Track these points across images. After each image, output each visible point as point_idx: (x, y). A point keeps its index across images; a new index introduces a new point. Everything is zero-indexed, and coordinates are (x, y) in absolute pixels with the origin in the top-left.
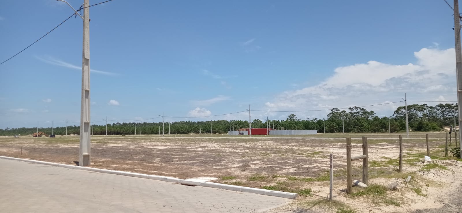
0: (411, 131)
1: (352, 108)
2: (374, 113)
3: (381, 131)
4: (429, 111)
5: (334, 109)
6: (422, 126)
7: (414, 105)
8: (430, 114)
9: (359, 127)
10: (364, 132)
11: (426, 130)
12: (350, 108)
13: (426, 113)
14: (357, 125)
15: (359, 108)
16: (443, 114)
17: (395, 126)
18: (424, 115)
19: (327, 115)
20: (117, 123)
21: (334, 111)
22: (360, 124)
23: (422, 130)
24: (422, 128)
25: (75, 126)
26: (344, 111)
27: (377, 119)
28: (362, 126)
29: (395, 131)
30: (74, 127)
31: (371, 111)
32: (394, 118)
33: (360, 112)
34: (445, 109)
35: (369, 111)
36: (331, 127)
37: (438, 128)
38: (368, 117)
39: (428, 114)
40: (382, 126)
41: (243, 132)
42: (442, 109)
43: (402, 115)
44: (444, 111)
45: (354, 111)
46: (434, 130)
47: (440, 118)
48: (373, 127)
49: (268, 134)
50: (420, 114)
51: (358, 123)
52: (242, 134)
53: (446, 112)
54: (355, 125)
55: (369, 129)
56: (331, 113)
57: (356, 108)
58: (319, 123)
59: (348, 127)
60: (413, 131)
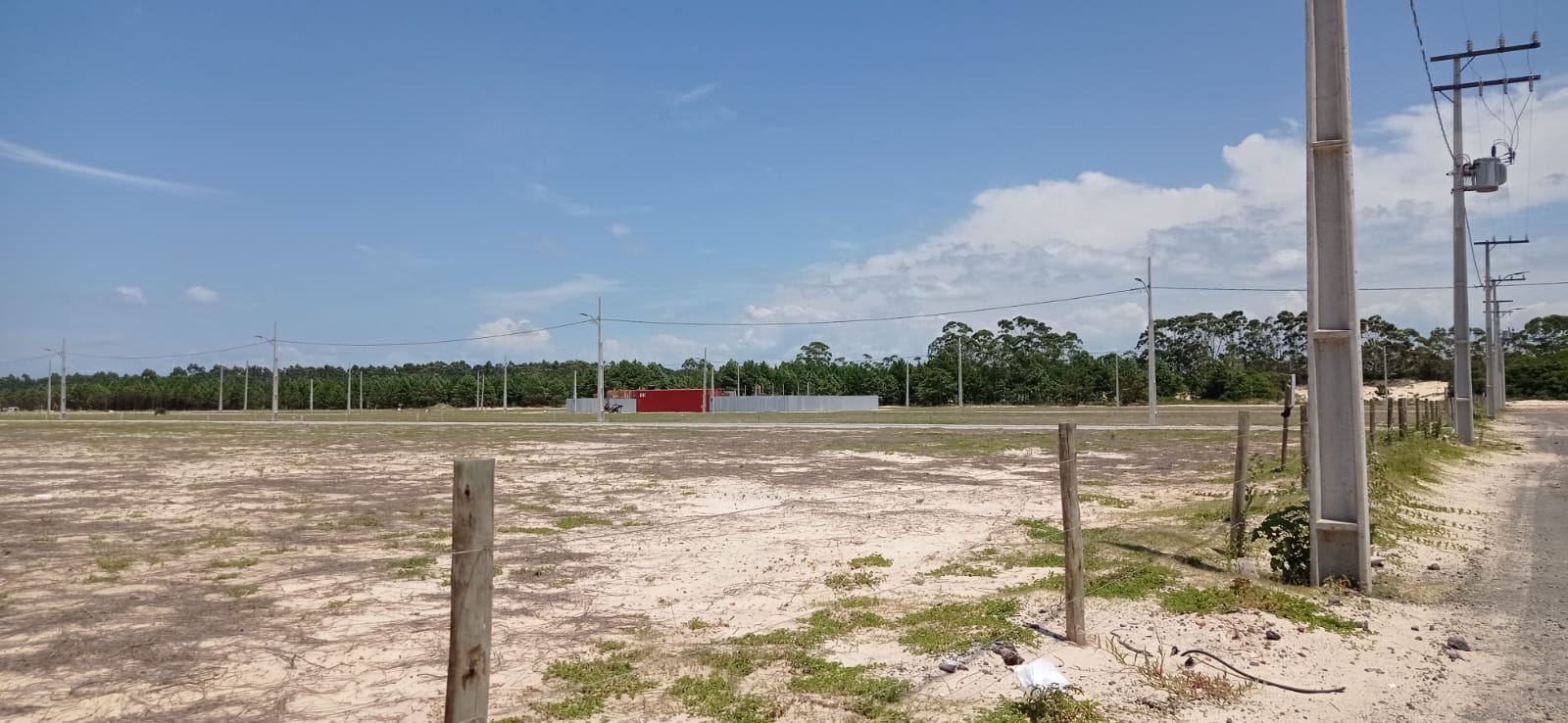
0: (1188, 398)
1: (1011, 323)
2: (1079, 341)
3: (1093, 400)
4: (1247, 336)
5: (951, 324)
6: (1223, 384)
7: (1202, 316)
8: (1250, 345)
9: (1027, 385)
10: (1040, 403)
11: (1235, 398)
12: (1005, 324)
13: (1237, 341)
14: (1020, 380)
15: (1033, 323)
16: (1292, 345)
17: (1135, 383)
18: (1231, 347)
19: (929, 347)
20: (192, 367)
21: (951, 330)
22: (1030, 377)
23: (1223, 396)
24: (1223, 391)
25: (24, 376)
26: (985, 333)
27: (1081, 359)
28: (1034, 382)
29: (1139, 398)
30: (22, 379)
31: (1069, 333)
32: (1138, 357)
33: (1035, 336)
34: (1297, 328)
35: (1062, 333)
36: (935, 385)
37: (1275, 391)
38: (1060, 353)
39: (1244, 343)
40: (1098, 382)
41: (619, 402)
42: (1287, 329)
43: (1164, 347)
44: (1295, 335)
45: (1017, 332)
46: (1259, 397)
47: (1281, 359)
48: (1070, 388)
49: (708, 410)
50: (1219, 345)
51: (1023, 371)
52: (615, 410)
53: (1300, 339)
54: (1015, 381)
55: (1055, 393)
56: (940, 340)
57: (1021, 321)
58: (897, 372)
59: (991, 387)
60: (1194, 400)
